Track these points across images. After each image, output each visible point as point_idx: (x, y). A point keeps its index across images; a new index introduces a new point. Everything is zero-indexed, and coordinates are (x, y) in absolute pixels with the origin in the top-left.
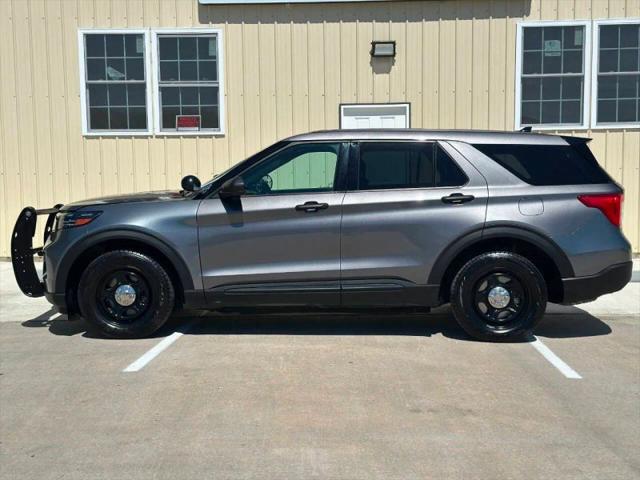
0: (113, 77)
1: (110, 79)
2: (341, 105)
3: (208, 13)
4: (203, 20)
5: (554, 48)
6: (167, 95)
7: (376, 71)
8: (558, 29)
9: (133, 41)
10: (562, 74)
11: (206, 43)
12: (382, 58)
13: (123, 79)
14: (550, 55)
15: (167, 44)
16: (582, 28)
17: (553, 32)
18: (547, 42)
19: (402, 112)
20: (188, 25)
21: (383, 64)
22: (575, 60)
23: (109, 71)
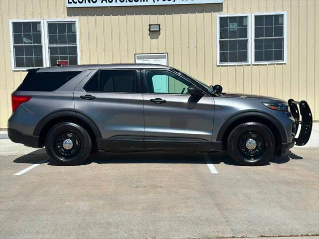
0: (27, 43)
1: (25, 43)
2: (135, 54)
3: (71, 11)
4: (69, 15)
5: (233, 27)
6: (52, 50)
7: (152, 38)
8: (235, 18)
9: (36, 25)
10: (238, 39)
11: (70, 26)
12: (154, 32)
13: (31, 43)
14: (232, 30)
15: (52, 26)
16: (246, 17)
17: (233, 19)
18: (231, 24)
19: (164, 57)
20: (64, 18)
21: (155, 35)
22: (244, 32)
23: (24, 39)
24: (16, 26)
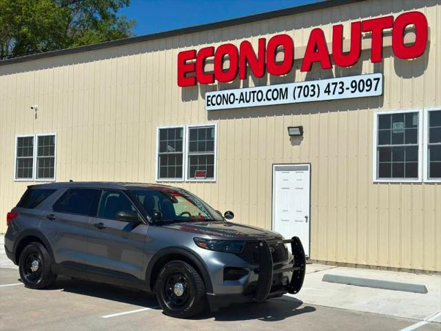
0: (171, 151)
1: (169, 151)
2: (273, 164)
3: (213, 115)
4: (209, 119)
5: (399, 127)
6: (192, 159)
7: (293, 144)
8: (402, 115)
9: (179, 130)
10: (404, 145)
11: (210, 130)
13: (174, 151)
14: (396, 132)
15: (193, 132)
16: (417, 114)
17: (398, 117)
18: (395, 124)
19: (306, 169)
20: (204, 123)
21: (297, 140)
22: (413, 135)
23: (169, 147)
24: (163, 132)
